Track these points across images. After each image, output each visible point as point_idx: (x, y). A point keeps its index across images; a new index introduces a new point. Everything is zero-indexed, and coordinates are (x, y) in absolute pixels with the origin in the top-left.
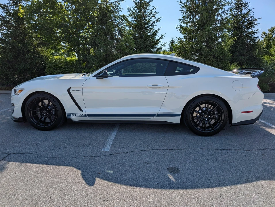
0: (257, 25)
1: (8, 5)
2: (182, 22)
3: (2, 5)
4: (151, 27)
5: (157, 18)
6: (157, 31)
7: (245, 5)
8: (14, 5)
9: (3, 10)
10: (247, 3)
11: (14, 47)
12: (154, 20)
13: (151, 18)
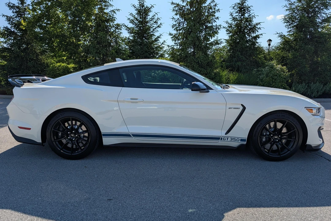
0: (261, 29)
1: (14, 17)
2: (175, 29)
3: (8, 17)
4: (152, 33)
5: (159, 23)
6: (159, 37)
7: (248, 9)
8: (19, 17)
9: (8, 22)
10: (249, 7)
11: (18, 56)
12: (156, 26)
13: (154, 24)
